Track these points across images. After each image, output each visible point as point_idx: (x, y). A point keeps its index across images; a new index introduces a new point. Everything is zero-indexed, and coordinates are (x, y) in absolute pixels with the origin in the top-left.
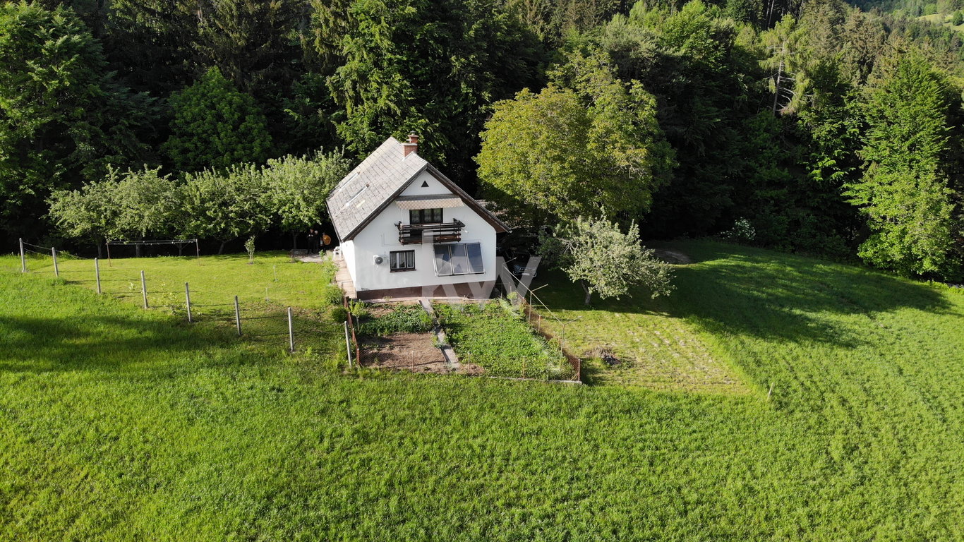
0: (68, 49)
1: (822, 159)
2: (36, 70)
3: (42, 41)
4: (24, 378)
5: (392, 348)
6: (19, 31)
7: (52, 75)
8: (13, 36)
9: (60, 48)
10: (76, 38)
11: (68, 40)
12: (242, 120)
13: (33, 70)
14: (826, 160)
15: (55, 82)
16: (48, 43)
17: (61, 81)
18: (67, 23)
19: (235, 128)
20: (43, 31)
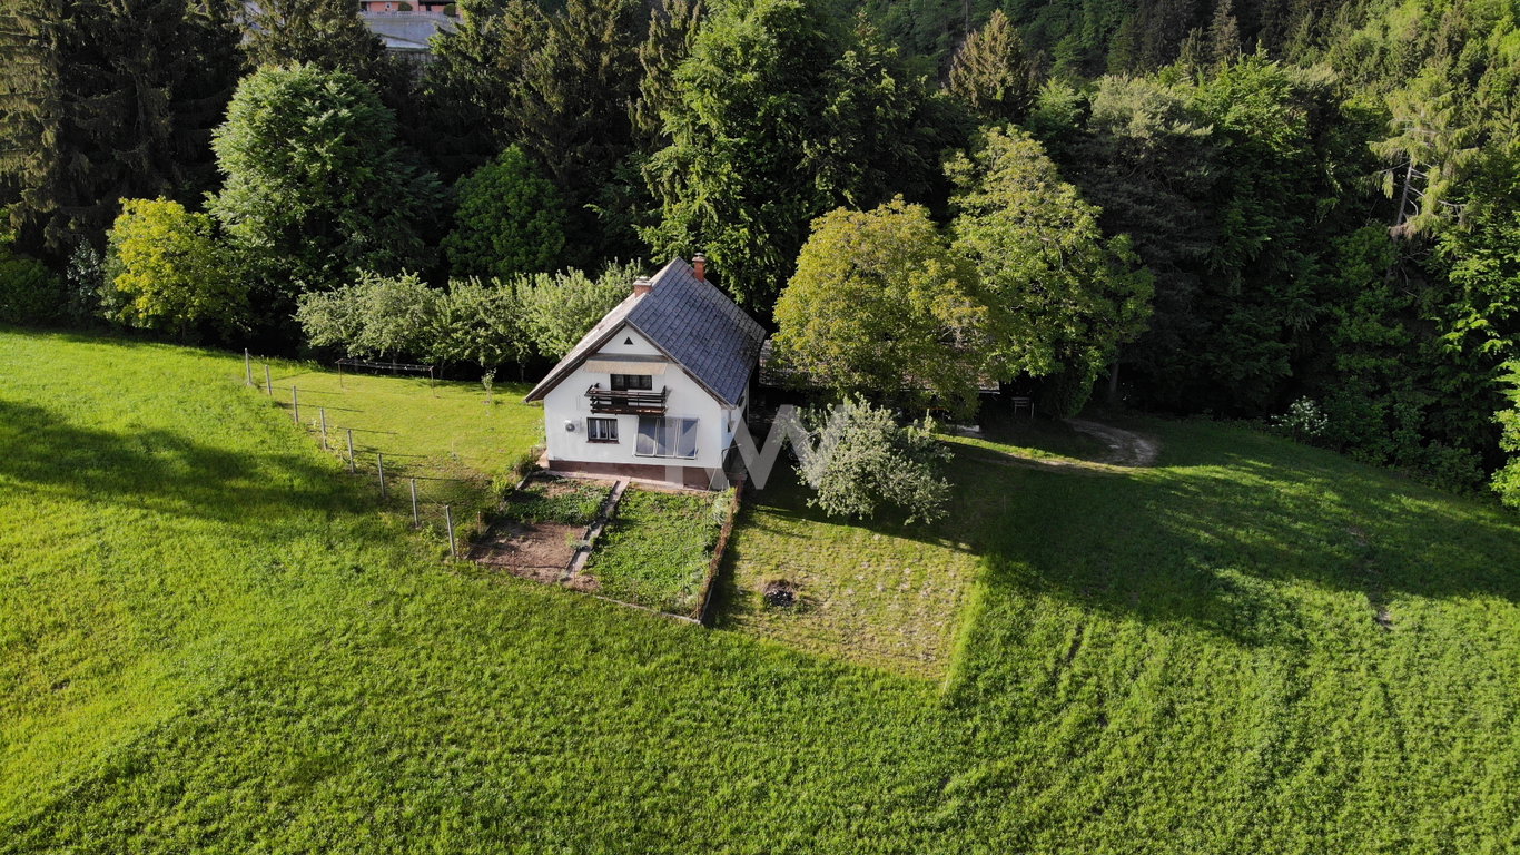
0: (335, 124)
1: (1467, 315)
2: (298, 152)
3: (305, 116)
4: (145, 516)
5: (525, 540)
6: (284, 102)
7: (316, 157)
8: (277, 109)
9: (325, 123)
10: (345, 112)
11: (336, 114)
12: (532, 215)
13: (294, 149)
14: (1473, 317)
15: (317, 165)
16: (311, 120)
17: (324, 164)
18: (339, 92)
19: (522, 225)
20: (308, 103)
